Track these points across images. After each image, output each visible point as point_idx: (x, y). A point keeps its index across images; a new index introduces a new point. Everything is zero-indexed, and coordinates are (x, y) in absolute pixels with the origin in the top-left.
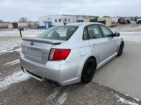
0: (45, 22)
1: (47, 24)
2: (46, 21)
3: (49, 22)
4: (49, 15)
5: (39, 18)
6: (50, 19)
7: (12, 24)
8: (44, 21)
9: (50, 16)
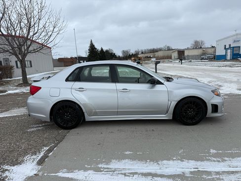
0: (227, 47)
1: (229, 51)
2: (230, 45)
3: (233, 47)
4: (237, 35)
5: (217, 41)
6: (238, 41)
7: (177, 52)
8: (225, 46)
9: (238, 37)
